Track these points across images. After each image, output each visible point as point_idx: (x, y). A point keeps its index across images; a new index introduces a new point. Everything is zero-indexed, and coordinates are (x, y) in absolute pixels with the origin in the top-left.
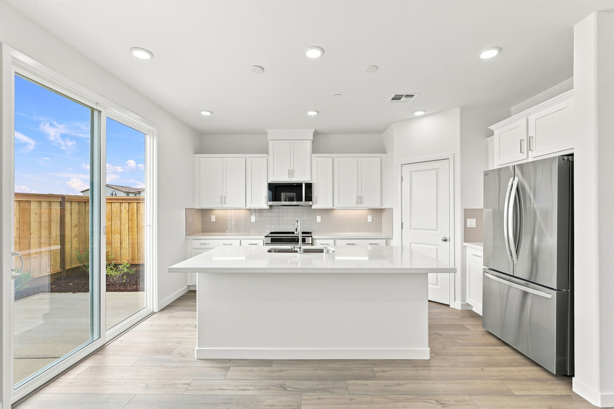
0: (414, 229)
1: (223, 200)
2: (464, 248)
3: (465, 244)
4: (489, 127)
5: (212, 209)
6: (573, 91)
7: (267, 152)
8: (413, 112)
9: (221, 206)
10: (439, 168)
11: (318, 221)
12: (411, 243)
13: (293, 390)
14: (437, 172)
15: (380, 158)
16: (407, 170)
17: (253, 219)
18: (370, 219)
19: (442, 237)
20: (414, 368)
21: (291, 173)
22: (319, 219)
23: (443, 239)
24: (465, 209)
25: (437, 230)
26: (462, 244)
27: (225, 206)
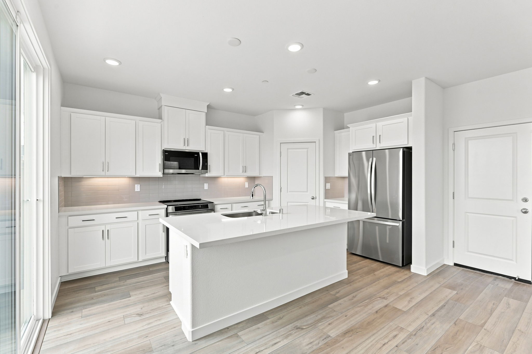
0: (290, 192)
1: (106, 166)
2: (325, 202)
3: (325, 200)
4: (347, 125)
5: (82, 178)
6: (412, 113)
7: (160, 118)
8: (295, 106)
9: (103, 173)
10: (308, 148)
11: (205, 188)
12: (288, 202)
13: (307, 327)
14: (307, 151)
15: (258, 136)
16: (284, 147)
17: (137, 188)
18: (247, 185)
19: (311, 197)
20: (348, 285)
21: (186, 141)
22: (206, 186)
23: (312, 198)
24: (325, 177)
25: (307, 191)
26: (324, 200)
27: (107, 173)
